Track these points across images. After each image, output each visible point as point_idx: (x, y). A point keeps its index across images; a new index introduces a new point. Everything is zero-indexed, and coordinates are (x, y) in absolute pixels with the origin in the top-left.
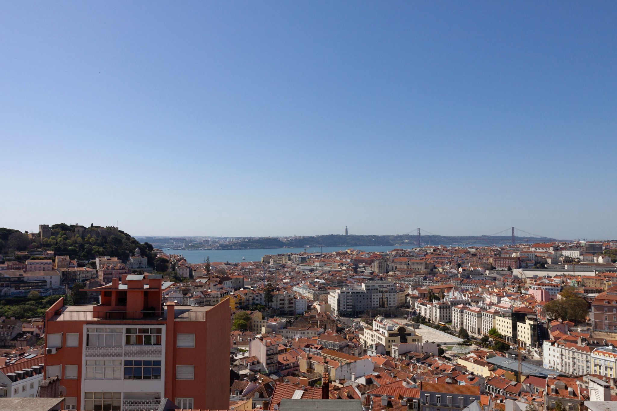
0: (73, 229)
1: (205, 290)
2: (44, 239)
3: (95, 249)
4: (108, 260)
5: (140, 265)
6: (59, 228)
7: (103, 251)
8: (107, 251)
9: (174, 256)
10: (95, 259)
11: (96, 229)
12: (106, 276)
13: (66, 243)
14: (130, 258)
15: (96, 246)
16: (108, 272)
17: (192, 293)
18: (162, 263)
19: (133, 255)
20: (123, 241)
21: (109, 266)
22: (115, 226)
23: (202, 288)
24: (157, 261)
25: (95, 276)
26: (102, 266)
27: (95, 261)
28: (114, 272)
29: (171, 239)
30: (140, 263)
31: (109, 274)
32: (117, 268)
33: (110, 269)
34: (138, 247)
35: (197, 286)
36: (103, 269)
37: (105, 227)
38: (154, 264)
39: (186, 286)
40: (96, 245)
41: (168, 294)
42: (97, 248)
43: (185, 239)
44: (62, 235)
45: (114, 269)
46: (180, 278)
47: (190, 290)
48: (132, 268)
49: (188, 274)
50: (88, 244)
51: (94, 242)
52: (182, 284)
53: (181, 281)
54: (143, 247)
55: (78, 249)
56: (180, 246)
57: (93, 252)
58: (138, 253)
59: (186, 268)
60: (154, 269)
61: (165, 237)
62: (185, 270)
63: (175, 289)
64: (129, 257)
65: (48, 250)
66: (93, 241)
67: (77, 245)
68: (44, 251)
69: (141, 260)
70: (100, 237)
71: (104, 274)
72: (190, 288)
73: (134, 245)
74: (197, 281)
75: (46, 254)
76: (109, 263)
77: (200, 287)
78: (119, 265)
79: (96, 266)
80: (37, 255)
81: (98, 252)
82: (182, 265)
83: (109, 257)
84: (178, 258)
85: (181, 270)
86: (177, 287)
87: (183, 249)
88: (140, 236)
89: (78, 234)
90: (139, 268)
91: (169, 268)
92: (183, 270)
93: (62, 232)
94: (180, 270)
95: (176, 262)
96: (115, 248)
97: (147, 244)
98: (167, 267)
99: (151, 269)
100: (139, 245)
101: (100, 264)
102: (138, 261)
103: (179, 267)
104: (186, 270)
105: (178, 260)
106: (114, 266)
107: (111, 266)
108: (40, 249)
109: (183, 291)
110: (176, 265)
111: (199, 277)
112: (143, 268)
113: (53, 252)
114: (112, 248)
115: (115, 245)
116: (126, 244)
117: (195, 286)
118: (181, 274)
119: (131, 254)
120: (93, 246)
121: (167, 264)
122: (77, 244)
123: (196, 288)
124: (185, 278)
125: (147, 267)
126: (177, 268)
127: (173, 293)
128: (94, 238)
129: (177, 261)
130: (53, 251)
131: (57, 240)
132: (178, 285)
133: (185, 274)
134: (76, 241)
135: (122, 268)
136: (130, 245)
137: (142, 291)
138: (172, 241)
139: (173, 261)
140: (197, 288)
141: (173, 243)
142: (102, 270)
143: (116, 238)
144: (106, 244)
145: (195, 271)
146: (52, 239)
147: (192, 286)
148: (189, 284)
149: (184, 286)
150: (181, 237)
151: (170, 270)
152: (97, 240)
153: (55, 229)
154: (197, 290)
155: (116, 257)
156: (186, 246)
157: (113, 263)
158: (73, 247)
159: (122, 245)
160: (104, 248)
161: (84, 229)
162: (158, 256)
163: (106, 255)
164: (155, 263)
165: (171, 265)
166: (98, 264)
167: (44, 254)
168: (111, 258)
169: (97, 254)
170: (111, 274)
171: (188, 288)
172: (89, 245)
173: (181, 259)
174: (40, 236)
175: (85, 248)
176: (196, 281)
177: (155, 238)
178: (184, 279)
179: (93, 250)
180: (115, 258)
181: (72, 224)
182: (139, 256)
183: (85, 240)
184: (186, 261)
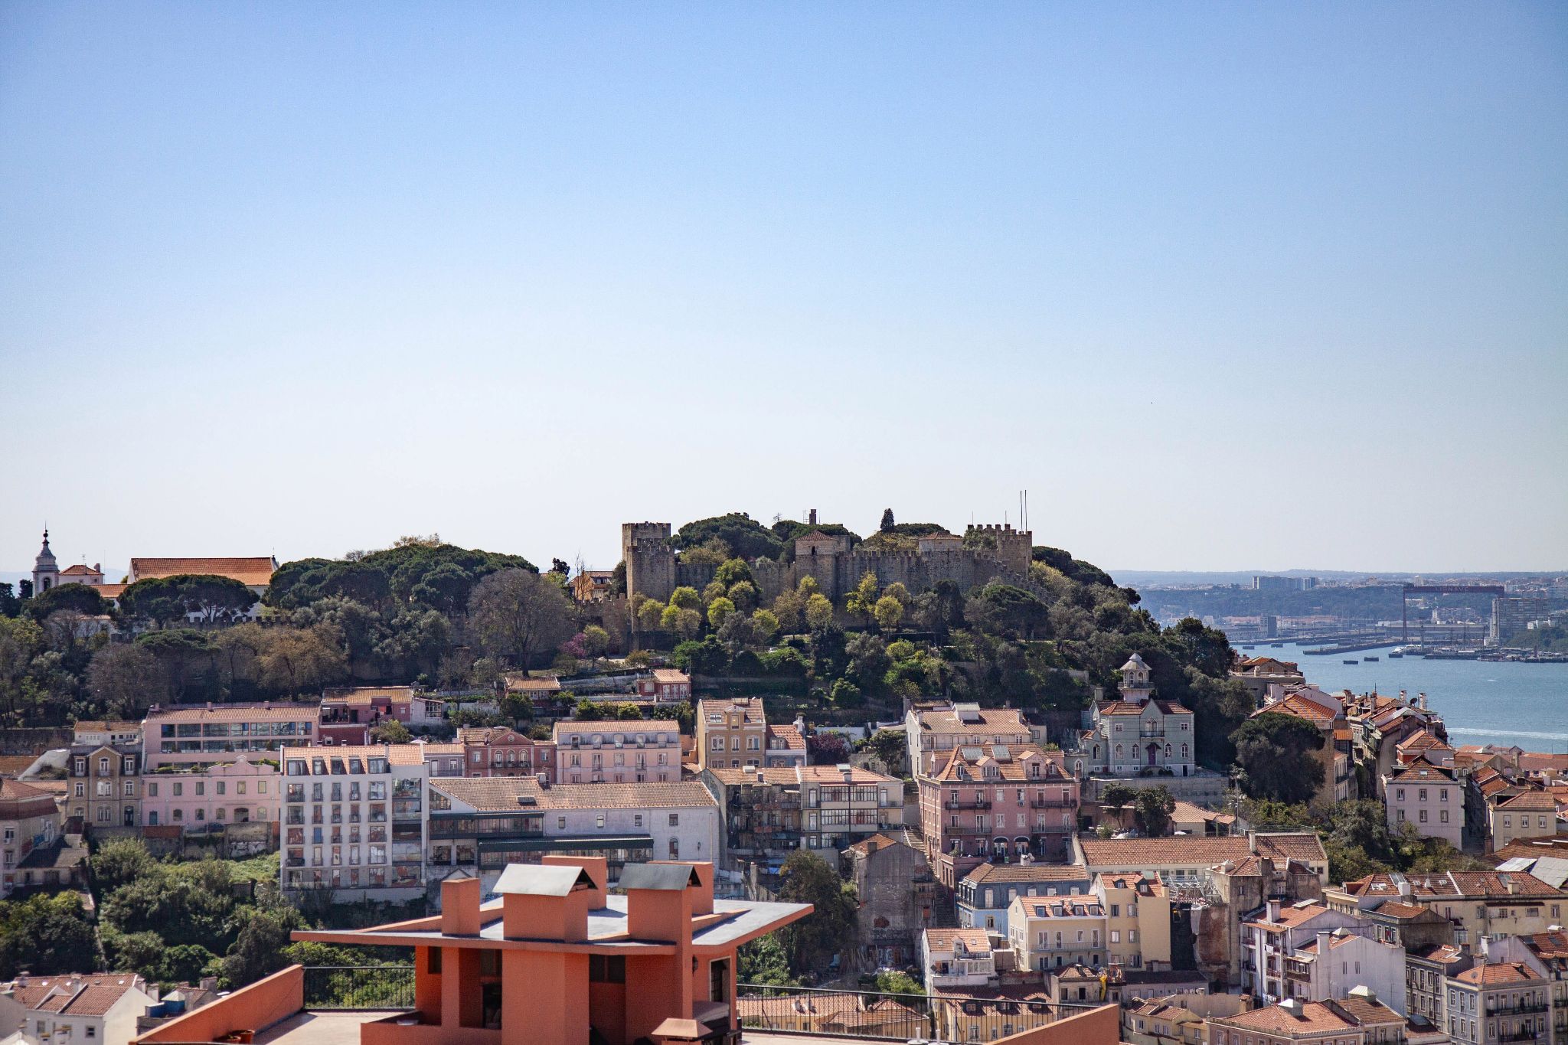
0: (787, 543)
1: (1555, 928)
2: (640, 602)
3: (898, 659)
4: (966, 722)
5: (1152, 760)
6: (716, 541)
7: (942, 671)
8: (963, 671)
9: (1368, 705)
10: (898, 717)
11: (908, 542)
12: (965, 820)
13: (748, 629)
14: (1096, 715)
15: (908, 645)
16: (967, 794)
17: (1466, 947)
18: (1280, 750)
19: (1113, 695)
20: (1056, 609)
21: (972, 763)
22: (1017, 527)
23: (1533, 913)
24: (1252, 735)
25: (896, 817)
26: (933, 759)
27: (900, 727)
28: (1000, 797)
29: (1410, 589)
30: (1152, 748)
31: (973, 807)
32: (1018, 773)
33: (977, 775)
34: (1135, 646)
35: (1504, 902)
36: (942, 777)
37: (962, 531)
38: (1233, 751)
39: (1430, 896)
40: (905, 637)
41: (1314, 942)
42: (909, 653)
43: (1499, 591)
44: (729, 584)
45: (1003, 781)
46: (1395, 845)
47: (1457, 922)
48: (1106, 773)
49: (1459, 818)
50: (859, 630)
51: (895, 619)
52: (1402, 886)
53: (1404, 864)
54: (1172, 647)
55: (809, 662)
56: (1466, 637)
57: (890, 676)
58: (1139, 686)
59: (1442, 778)
60: (1232, 784)
61: (1370, 577)
62: (1434, 792)
63: (1356, 912)
64: (1086, 707)
65: (662, 666)
66: (893, 612)
67: (806, 638)
68: (640, 671)
69: (1159, 726)
70: (927, 590)
71: (947, 806)
72: (1458, 909)
73: (1114, 635)
74: (1515, 865)
75: (649, 687)
76: (977, 744)
77: (1520, 910)
78: (1026, 755)
79: (905, 755)
80: (609, 692)
81: (916, 675)
82: (1417, 760)
83: (974, 707)
84: (1396, 714)
85: (1412, 792)
86: (1371, 900)
87: (1484, 655)
88: (1225, 575)
89: (812, 575)
90: (1144, 774)
91: (1329, 776)
92: (1423, 794)
93: (729, 563)
94: (1401, 793)
95: (1379, 742)
96: (1006, 655)
97: (1192, 627)
98: (1317, 775)
99: (1213, 781)
100: (1144, 637)
101: (929, 746)
102: (1142, 735)
103: (1397, 773)
104: (1445, 794)
105: (1396, 730)
106: (1001, 762)
107: (983, 761)
108: (622, 661)
109: (1407, 924)
110: (1384, 763)
111: (1524, 844)
112: (1168, 773)
113: (685, 678)
114: (990, 655)
115: (1010, 638)
116: (1073, 628)
117: (1491, 901)
118: (1412, 816)
119: (1098, 692)
120: (888, 642)
121: (1314, 754)
122: (805, 629)
123: (1495, 911)
124: (1430, 845)
125: (1197, 771)
126: (1384, 780)
127: (1342, 937)
128: (897, 594)
129: (1385, 734)
130: (683, 672)
131: (704, 610)
132: (1381, 886)
133: (1434, 817)
134: (802, 613)
135: (1043, 771)
136: (1092, 640)
137: (571, 956)
138: (1420, 602)
139: (1368, 733)
140: (1503, 916)
141: (1425, 615)
142: (935, 786)
143: (1014, 597)
144: (959, 633)
145: (1501, 800)
146: (680, 604)
147: (1467, 899)
148: (1449, 884)
149: (1414, 899)
150: (1485, 577)
151: (1335, 792)
152: (910, 606)
153: (696, 550)
154: (1499, 927)
155: (1013, 707)
156: (1505, 634)
157: (998, 743)
158: (787, 650)
159: (1051, 634)
160: (949, 656)
161: (844, 545)
162: (1270, 701)
163: (958, 698)
164: (1240, 744)
165: (1340, 759)
166: (915, 749)
167: (641, 686)
168: (986, 714)
169: (912, 687)
170: (987, 806)
171: (1441, 909)
172: (865, 633)
173: (1410, 725)
174: (623, 589)
175: (850, 656)
176: (1503, 867)
177: (1313, 581)
178: (1425, 853)
179: (887, 664)
180: (1010, 713)
181: (783, 519)
182: (1143, 704)
183: (850, 605)
184: (1442, 735)
